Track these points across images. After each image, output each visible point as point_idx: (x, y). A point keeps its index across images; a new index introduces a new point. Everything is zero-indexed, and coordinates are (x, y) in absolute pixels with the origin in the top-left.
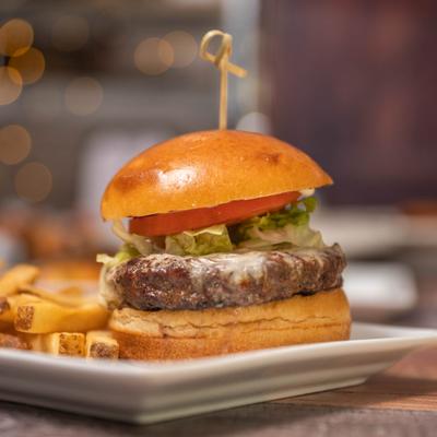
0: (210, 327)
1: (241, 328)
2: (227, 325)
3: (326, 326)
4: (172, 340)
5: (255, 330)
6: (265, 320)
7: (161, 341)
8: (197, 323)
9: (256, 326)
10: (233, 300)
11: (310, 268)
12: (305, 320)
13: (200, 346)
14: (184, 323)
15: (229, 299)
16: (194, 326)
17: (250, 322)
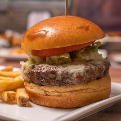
0: (64, 92)
1: (75, 93)
2: (70, 92)
3: (105, 90)
4: (49, 96)
5: (80, 93)
6: (84, 89)
7: (45, 96)
8: (59, 91)
9: (80, 92)
10: (72, 83)
11: (100, 70)
12: (98, 88)
13: (59, 99)
14: (54, 91)
15: (71, 82)
16: (58, 92)
17: (78, 90)
